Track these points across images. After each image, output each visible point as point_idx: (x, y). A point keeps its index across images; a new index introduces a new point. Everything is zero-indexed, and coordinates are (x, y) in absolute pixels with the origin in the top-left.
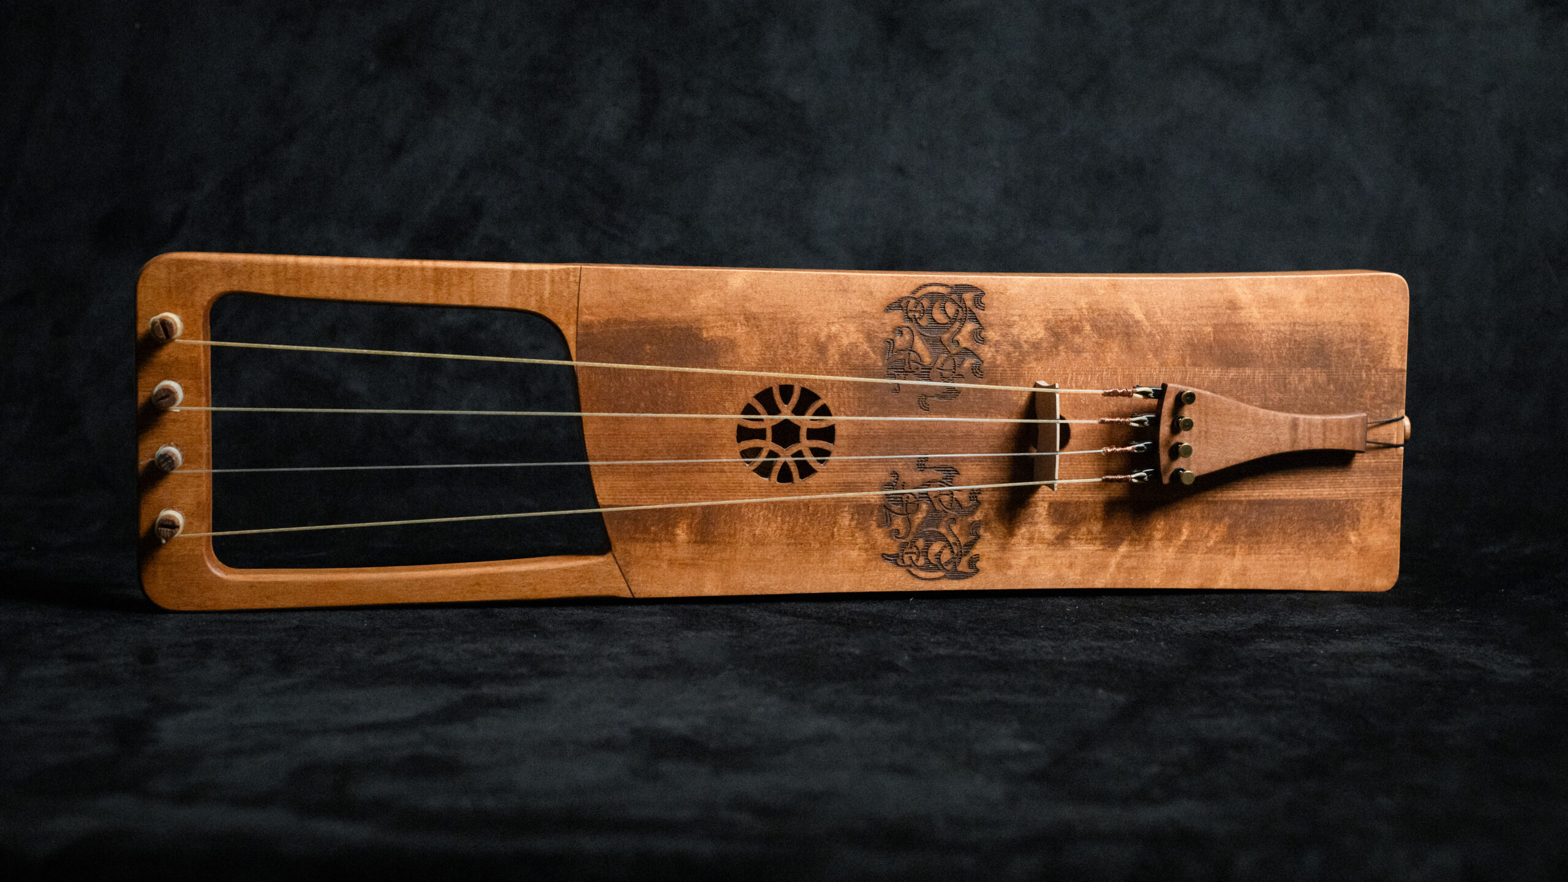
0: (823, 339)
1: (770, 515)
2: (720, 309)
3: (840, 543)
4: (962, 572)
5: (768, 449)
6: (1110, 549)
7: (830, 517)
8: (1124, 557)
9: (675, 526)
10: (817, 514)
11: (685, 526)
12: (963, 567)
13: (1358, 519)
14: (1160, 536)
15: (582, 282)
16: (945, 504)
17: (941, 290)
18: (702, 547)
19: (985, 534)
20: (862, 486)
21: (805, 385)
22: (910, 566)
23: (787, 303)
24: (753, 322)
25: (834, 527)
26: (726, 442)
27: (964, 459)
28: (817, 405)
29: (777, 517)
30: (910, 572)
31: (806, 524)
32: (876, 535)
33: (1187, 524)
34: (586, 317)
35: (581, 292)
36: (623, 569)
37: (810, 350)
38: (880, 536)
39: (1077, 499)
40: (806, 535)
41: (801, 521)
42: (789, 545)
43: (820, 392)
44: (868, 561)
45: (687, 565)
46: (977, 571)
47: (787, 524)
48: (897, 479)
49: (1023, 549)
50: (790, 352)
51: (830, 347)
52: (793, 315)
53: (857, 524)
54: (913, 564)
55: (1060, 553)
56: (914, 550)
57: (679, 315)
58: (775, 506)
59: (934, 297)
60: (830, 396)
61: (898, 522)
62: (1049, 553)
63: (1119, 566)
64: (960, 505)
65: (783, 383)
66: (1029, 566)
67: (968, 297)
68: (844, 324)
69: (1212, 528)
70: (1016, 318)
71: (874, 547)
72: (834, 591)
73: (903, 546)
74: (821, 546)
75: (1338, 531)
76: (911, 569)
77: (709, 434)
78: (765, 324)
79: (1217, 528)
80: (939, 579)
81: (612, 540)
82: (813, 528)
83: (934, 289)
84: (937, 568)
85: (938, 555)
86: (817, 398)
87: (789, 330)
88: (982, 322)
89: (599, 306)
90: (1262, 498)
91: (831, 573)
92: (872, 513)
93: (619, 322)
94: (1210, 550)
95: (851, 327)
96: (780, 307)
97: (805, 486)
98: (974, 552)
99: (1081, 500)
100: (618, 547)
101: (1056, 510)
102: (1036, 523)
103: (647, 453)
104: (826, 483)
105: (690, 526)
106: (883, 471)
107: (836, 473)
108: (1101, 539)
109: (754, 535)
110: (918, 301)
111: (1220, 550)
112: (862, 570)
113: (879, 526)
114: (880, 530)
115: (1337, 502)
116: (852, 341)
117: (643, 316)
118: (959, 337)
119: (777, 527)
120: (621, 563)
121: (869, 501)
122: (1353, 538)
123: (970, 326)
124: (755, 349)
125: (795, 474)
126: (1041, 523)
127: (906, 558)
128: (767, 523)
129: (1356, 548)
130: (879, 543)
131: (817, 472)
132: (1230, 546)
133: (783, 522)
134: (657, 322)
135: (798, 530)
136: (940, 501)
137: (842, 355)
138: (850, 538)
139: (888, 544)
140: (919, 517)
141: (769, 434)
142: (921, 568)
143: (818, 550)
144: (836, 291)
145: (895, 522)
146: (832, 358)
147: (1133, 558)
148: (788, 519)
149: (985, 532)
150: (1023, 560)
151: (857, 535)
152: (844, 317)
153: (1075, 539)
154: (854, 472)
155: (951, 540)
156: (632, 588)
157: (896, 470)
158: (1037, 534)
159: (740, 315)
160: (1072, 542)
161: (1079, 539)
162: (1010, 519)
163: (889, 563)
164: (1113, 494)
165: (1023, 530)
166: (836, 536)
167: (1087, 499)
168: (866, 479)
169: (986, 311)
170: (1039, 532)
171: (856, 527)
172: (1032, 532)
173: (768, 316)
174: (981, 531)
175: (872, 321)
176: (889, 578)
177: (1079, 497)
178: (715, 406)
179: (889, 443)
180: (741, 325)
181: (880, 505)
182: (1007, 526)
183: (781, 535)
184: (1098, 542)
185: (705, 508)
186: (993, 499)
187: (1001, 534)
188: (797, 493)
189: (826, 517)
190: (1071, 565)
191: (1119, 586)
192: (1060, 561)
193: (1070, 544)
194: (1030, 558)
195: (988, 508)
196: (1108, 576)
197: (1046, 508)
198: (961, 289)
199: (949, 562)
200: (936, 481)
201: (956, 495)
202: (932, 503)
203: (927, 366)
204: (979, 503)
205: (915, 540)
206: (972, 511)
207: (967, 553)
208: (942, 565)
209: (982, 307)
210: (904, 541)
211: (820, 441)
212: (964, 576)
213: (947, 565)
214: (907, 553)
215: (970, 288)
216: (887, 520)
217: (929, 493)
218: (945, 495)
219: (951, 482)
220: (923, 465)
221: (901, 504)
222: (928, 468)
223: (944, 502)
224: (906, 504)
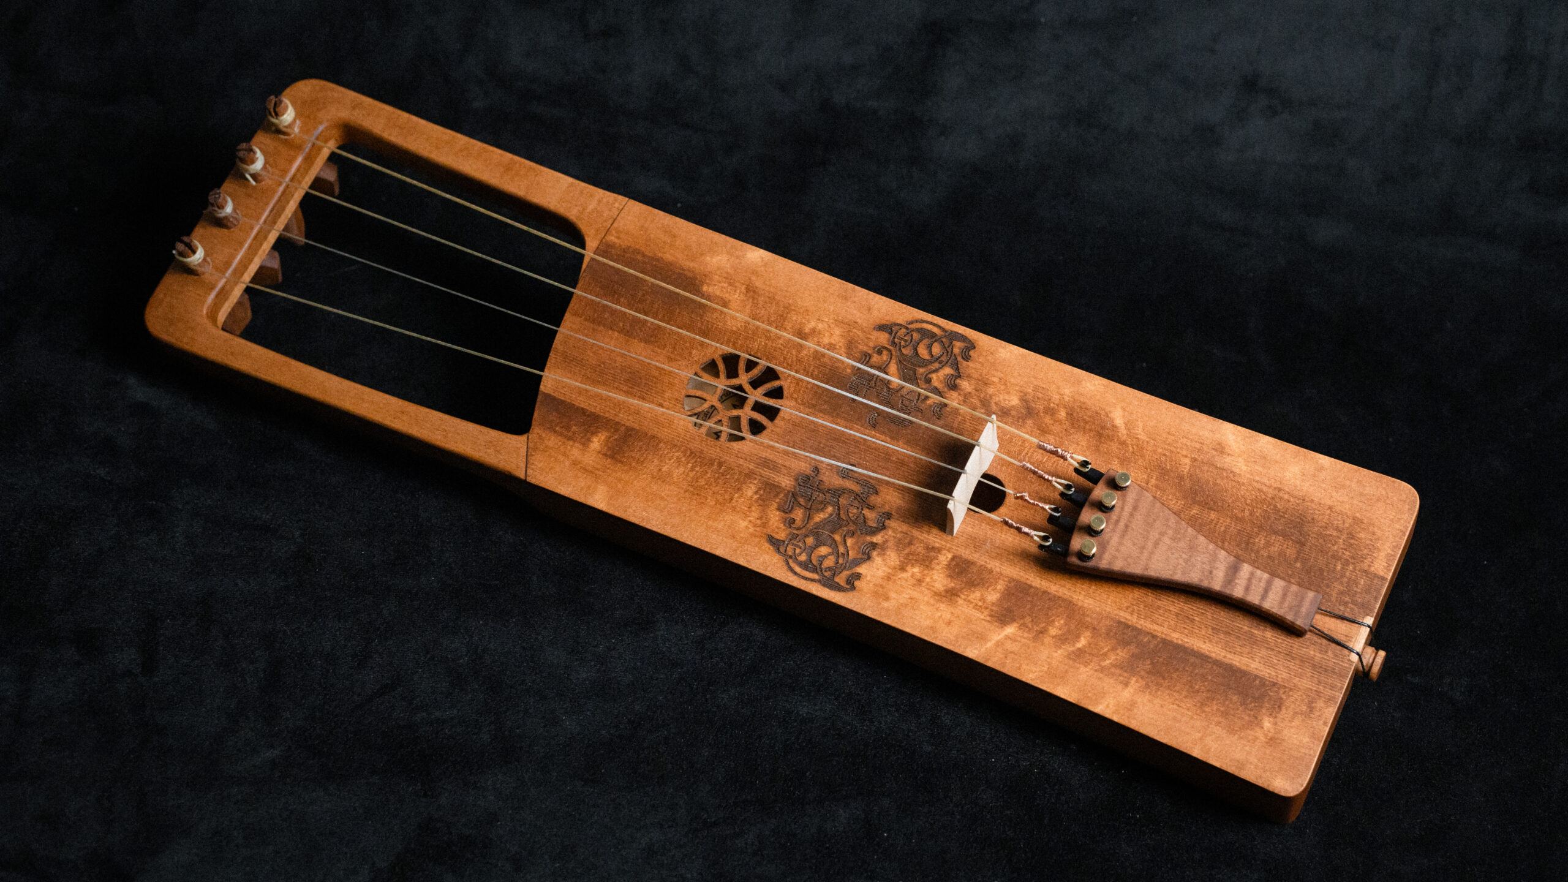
0: (807, 330)
1: (683, 459)
2: (727, 273)
3: (734, 508)
4: (836, 583)
5: (711, 403)
6: (996, 624)
7: (737, 483)
8: (1007, 637)
9: (594, 433)
10: (726, 475)
11: (603, 438)
12: (841, 579)
13: (1280, 707)
14: (1054, 634)
15: (624, 211)
16: (850, 515)
17: (935, 330)
18: (609, 460)
19: (877, 558)
20: (780, 468)
21: (772, 363)
22: (791, 557)
23: (790, 290)
24: (752, 293)
25: (737, 493)
26: (677, 383)
27: (888, 483)
28: (776, 384)
29: (688, 463)
30: (788, 563)
31: (712, 480)
32: (772, 516)
33: (1088, 634)
34: (611, 238)
35: (619, 218)
36: (530, 450)
37: (790, 335)
38: (775, 518)
39: (983, 563)
40: (707, 489)
41: (708, 476)
42: (686, 491)
43: (782, 374)
44: (752, 535)
45: (587, 471)
46: (853, 588)
47: (694, 473)
48: (816, 476)
49: (907, 587)
51: (810, 340)
52: (791, 301)
53: (759, 499)
54: (794, 557)
55: (942, 606)
56: (801, 544)
57: (692, 265)
58: (692, 453)
59: (924, 333)
60: (789, 381)
61: (798, 514)
62: (932, 601)
63: (998, 644)
64: (865, 522)
65: (752, 354)
66: (906, 605)
67: (958, 346)
68: (832, 326)
69: (1113, 649)
70: (996, 380)
71: (764, 525)
73: (794, 537)
74: (716, 505)
75: (1251, 710)
76: (790, 561)
77: (665, 370)
78: (761, 299)
79: (1118, 651)
80: (813, 580)
81: (534, 423)
82: (717, 486)
83: (929, 327)
84: (814, 570)
85: (823, 558)
86: (777, 378)
87: (780, 312)
88: (961, 370)
89: (627, 233)
90: (1180, 642)
91: (713, 532)
92: (776, 496)
93: (637, 251)
94: (1102, 669)
95: (837, 331)
96: (781, 290)
97: (728, 448)
98: (859, 570)
99: (988, 566)
100: (536, 430)
101: (957, 565)
102: (933, 569)
103: (604, 364)
104: (748, 452)
105: (608, 439)
106: (805, 466)
107: (762, 448)
108: (992, 610)
109: (660, 470)
110: (910, 332)
111: (1113, 674)
112: (743, 541)
113: (778, 509)
114: (778, 513)
115: (1262, 679)
116: (833, 342)
117: (660, 255)
118: (934, 376)
119: (684, 472)
120: (531, 445)
121: (781, 483)
122: (1267, 723)
123: (948, 370)
126: (938, 570)
127: (790, 548)
128: (677, 464)
129: (1266, 735)
130: (771, 523)
131: (745, 440)
132: (1126, 674)
133: (692, 470)
134: (671, 264)
135: (702, 482)
136: (848, 511)
138: (746, 509)
139: (779, 528)
140: (819, 517)
141: (719, 391)
142: (800, 564)
143: (712, 507)
144: (839, 296)
145: (795, 512)
147: (1017, 643)
148: (697, 469)
149: (878, 555)
150: (904, 598)
151: (754, 508)
152: (836, 320)
153: (965, 600)
155: (842, 549)
156: (530, 471)
157: (817, 470)
158: (928, 580)
159: (743, 284)
160: (960, 602)
161: (969, 601)
162: (908, 555)
163: (771, 548)
164: (1022, 573)
165: (916, 570)
166: (733, 501)
167: (993, 567)
168: (787, 463)
169: (970, 364)
170: (932, 578)
171: (756, 501)
172: (924, 575)
173: (767, 294)
174: (874, 554)
175: (859, 333)
176: (764, 559)
177: (986, 562)
178: (683, 350)
179: (824, 441)
180: (740, 292)
181: (789, 491)
182: (902, 559)
183: (684, 479)
184: (986, 612)
185: (629, 429)
186: (900, 530)
187: (892, 563)
188: (718, 451)
189: (733, 481)
190: (949, 623)
191: (990, 664)
192: (940, 614)
193: (957, 602)
194: (912, 598)
195: (890, 536)
196: (983, 649)
197: (948, 559)
198: (955, 336)
199: (830, 569)
200: (851, 491)
201: (866, 512)
202: (839, 509)
203: (892, 389)
204: (884, 527)
205: (806, 536)
206: (874, 532)
207: (851, 568)
208: (821, 569)
209: (967, 358)
210: (795, 532)
211: (760, 415)
212: (838, 588)
213: (826, 571)
214: (793, 544)
215: (963, 338)
216: (789, 506)
217: (840, 499)
218: (855, 507)
219: (866, 499)
220: (847, 473)
221: (809, 498)
222: (850, 477)
223: (851, 513)
224: (814, 501)
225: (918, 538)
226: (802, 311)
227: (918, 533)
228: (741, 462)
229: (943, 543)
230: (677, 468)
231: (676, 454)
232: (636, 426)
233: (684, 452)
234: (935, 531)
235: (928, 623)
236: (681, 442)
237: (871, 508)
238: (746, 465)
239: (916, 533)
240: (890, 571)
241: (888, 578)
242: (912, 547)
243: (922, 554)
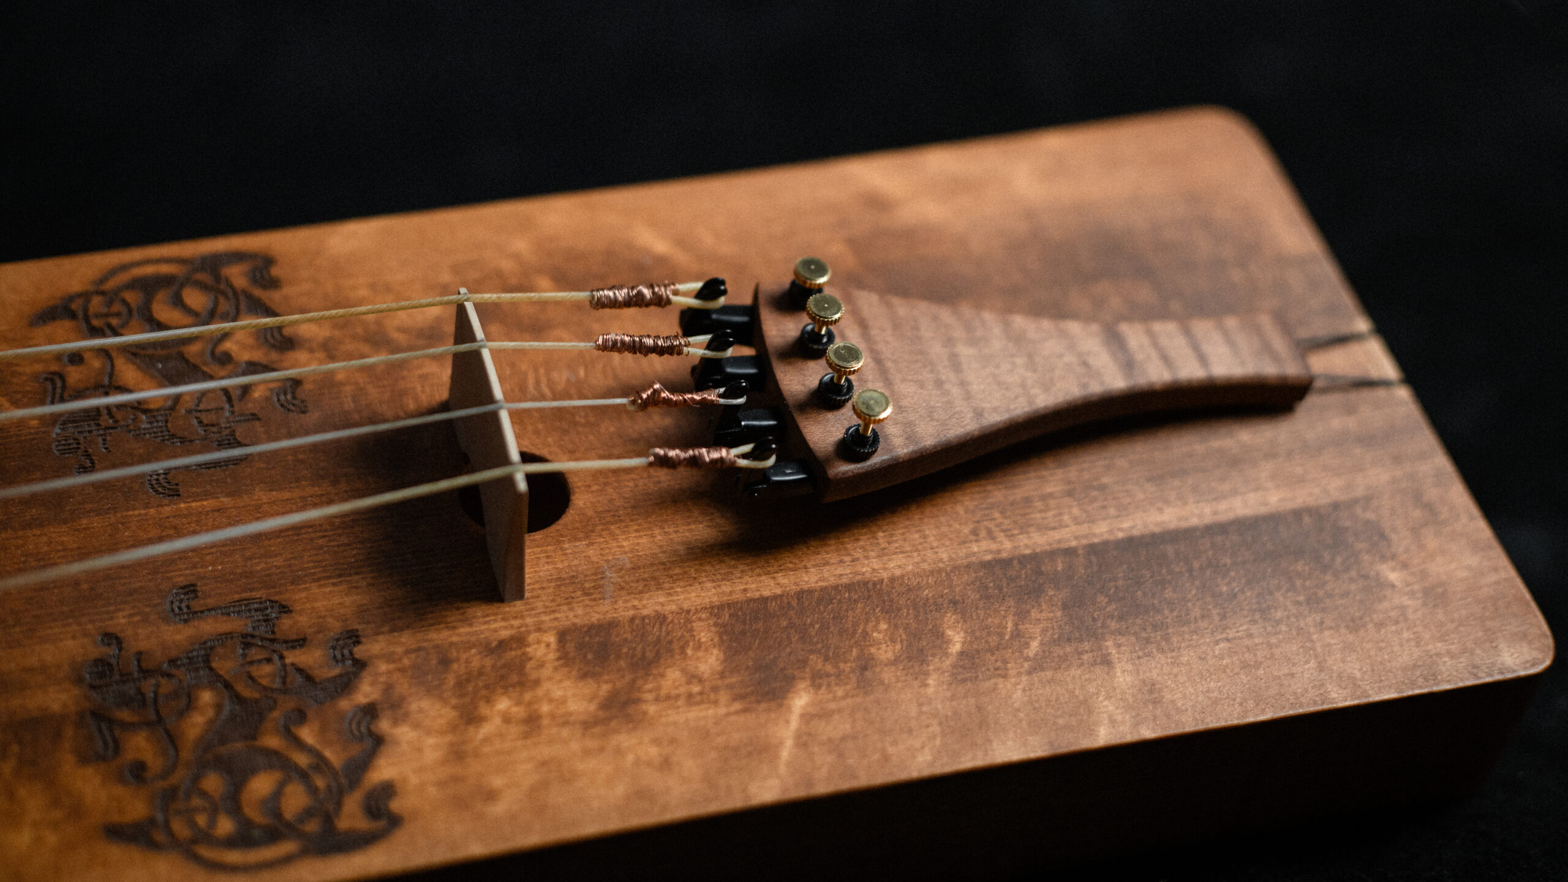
4: (348, 832)
6: (763, 705)
8: (807, 717)
13: (1383, 536)
14: (890, 655)
16: (265, 681)
17: (165, 269)
19: (397, 732)
20: (22, 679)
22: (194, 841)
32: (79, 784)
33: (950, 618)
38: (89, 783)
39: (631, 613)
46: (395, 821)
48: (121, 649)
49: (516, 748)
53: (18, 767)
54: (203, 837)
55: (624, 739)
56: (197, 801)
62: (591, 743)
63: (803, 741)
64: (309, 678)
66: (545, 784)
69: (1022, 616)
70: (363, 291)
71: (76, 811)
73: (167, 796)
75: (1347, 569)
76: (199, 850)
79: (1034, 614)
83: (149, 270)
84: (273, 835)
85: (272, 803)
88: (278, 309)
90: (1120, 535)
94: (1038, 665)
98: (377, 776)
99: (645, 612)
101: (581, 647)
102: (537, 682)
106: (74, 638)
108: (730, 687)
110: (112, 296)
111: (1064, 658)
113: (84, 763)
114: (88, 771)
115: (1309, 510)
121: (48, 708)
122: (1393, 575)
123: (250, 322)
126: (550, 679)
127: (178, 823)
129: (1412, 594)
130: (89, 800)
132: (1086, 646)
136: (251, 678)
139: (117, 800)
140: (196, 724)
142: (231, 843)
145: (129, 746)
147: (836, 717)
149: (396, 722)
150: (525, 773)
151: (21, 793)
153: (657, 699)
155: (302, 760)
157: (111, 631)
158: (545, 708)
160: (652, 709)
161: (668, 697)
162: (460, 684)
163: (131, 848)
164: (726, 588)
165: (503, 704)
167: (658, 608)
168: (33, 661)
169: (287, 291)
170: (551, 701)
171: (17, 775)
172: (530, 704)
174: (384, 726)
177: (635, 607)
181: (80, 714)
182: (454, 701)
184: (724, 697)
186: (399, 650)
187: (442, 721)
190: (666, 764)
191: (822, 788)
192: (630, 758)
193: (645, 713)
194: (544, 764)
195: (389, 672)
196: (782, 769)
197: (554, 646)
198: (213, 264)
199: (308, 813)
200: (229, 635)
201: (293, 657)
202: (227, 686)
203: (158, 410)
204: (360, 665)
206: (345, 684)
207: (354, 784)
208: (286, 823)
209: (274, 284)
210: (162, 785)
212: (361, 840)
213: (302, 823)
214: (179, 813)
215: (238, 257)
216: (105, 743)
217: (214, 665)
218: (260, 661)
219: (273, 632)
220: (188, 607)
221: (139, 701)
222: (202, 612)
223: (261, 677)
224: (155, 700)
225: (452, 644)
227: (445, 634)
229: (516, 623)
234: (478, 611)
235: (620, 790)
237: (301, 642)
239: (440, 636)
240: (449, 738)
241: (457, 754)
242: (455, 666)
243: (489, 669)
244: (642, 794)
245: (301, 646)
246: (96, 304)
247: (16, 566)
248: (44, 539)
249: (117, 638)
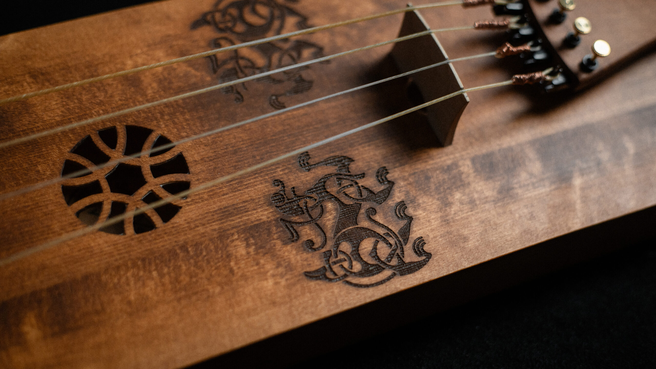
0: (131, 73)
1: (141, 273)
3: (244, 277)
4: (410, 263)
5: (109, 201)
7: (220, 252)
8: (583, 189)
10: (201, 253)
11: (34, 320)
14: (607, 158)
16: (353, 196)
18: (64, 338)
19: (417, 213)
20: (244, 206)
21: (129, 122)
22: (346, 276)
23: (75, 50)
25: (230, 261)
26: (53, 208)
28: (153, 137)
29: (150, 272)
31: (192, 268)
32: (286, 254)
33: (626, 138)
37: (120, 87)
38: (291, 254)
39: (498, 148)
40: (197, 281)
41: (184, 268)
42: (179, 300)
43: (150, 125)
44: (289, 287)
46: (429, 256)
47: (167, 277)
48: (284, 187)
49: (469, 216)
50: (97, 94)
51: (143, 78)
52: (87, 59)
53: (256, 250)
54: (349, 272)
55: (513, 207)
56: (341, 256)
58: (143, 260)
60: (163, 126)
62: (500, 210)
63: (585, 199)
64: (371, 192)
65: (100, 128)
66: (486, 231)
68: (150, 52)
69: (653, 134)
71: (290, 268)
72: (263, 336)
73: (328, 255)
74: (223, 288)
76: (349, 279)
77: (28, 206)
80: (389, 279)
82: (203, 271)
85: (374, 252)
86: (148, 132)
88: (302, 12)
91: (249, 315)
92: (269, 233)
95: (160, 53)
97: (173, 227)
98: (415, 235)
101: (482, 165)
102: (469, 184)
104: (198, 216)
105: (40, 317)
106: (261, 183)
107: (206, 202)
108: (548, 178)
109: (129, 302)
110: (224, 12)
112: (287, 299)
113: (285, 243)
114: (289, 247)
116: (166, 65)
119: (156, 284)
121: (261, 219)
124: (54, 103)
125: (156, 219)
126: (474, 182)
127: (336, 268)
128: (141, 283)
130: (293, 261)
131: (181, 207)
133: (161, 275)
135: (185, 279)
136: (346, 195)
137: (160, 82)
138: (256, 268)
139: (306, 260)
140: (330, 218)
141: (105, 185)
142: (361, 274)
143: (220, 293)
144: (128, 25)
145: (303, 233)
146: (150, 88)
148: (166, 270)
149: (415, 210)
151: (262, 261)
153: (520, 187)
154: (227, 194)
155: (381, 231)
157: (277, 178)
158: (476, 196)
159: (24, 75)
160: (520, 191)
161: (524, 186)
162: (437, 189)
163: (319, 282)
164: (532, 132)
165: (458, 195)
166: (236, 271)
167: (509, 144)
168: (245, 197)
170: (477, 192)
171: (257, 254)
172: (469, 194)
173: (57, 68)
174: (410, 211)
175: (181, 42)
176: (326, 298)
178: (26, 174)
179: (255, 153)
180: (28, 83)
181: (276, 220)
182: (437, 197)
183: (164, 291)
184: (547, 183)
185: (50, 290)
186: (406, 174)
187: (434, 206)
188: (166, 238)
189: (213, 253)
190: (532, 217)
191: (597, 221)
192: (517, 215)
193: (517, 194)
194: (483, 222)
195: (405, 186)
196: (579, 214)
197: (471, 165)
200: (330, 175)
201: (361, 182)
202: (337, 199)
204: (392, 183)
205: (337, 245)
206: (387, 193)
207: (406, 240)
208: (383, 262)
210: (324, 250)
211: (171, 175)
212: (419, 266)
213: (389, 261)
214: (335, 263)
216: (292, 234)
217: (328, 190)
218: (347, 186)
219: (349, 172)
220: (308, 163)
221: (300, 211)
222: (315, 165)
223: (351, 193)
224: (307, 210)
225: (428, 169)
226: (107, 59)
227: (423, 165)
228: (201, 230)
229: (452, 156)
230: (144, 285)
231: (129, 274)
232: (56, 281)
233: (135, 265)
234: (435, 152)
235: (517, 231)
236: (121, 259)
237: (363, 175)
238: (209, 229)
239: (420, 166)
240: (440, 214)
241: (446, 221)
242: (432, 180)
243: (447, 180)
244: (526, 232)
245: (363, 177)
246: (218, 16)
247: (223, 151)
248: (232, 136)
249: (281, 182)
